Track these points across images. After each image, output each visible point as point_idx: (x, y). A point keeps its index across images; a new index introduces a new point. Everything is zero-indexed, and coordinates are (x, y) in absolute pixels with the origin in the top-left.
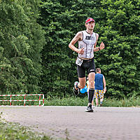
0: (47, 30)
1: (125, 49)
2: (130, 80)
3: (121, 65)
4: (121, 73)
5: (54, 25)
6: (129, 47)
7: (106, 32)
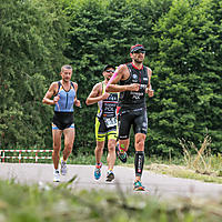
0: (78, 64)
1: (182, 92)
2: (186, 133)
3: (176, 114)
4: (175, 124)
5: (88, 58)
6: (186, 89)
7: (157, 69)
